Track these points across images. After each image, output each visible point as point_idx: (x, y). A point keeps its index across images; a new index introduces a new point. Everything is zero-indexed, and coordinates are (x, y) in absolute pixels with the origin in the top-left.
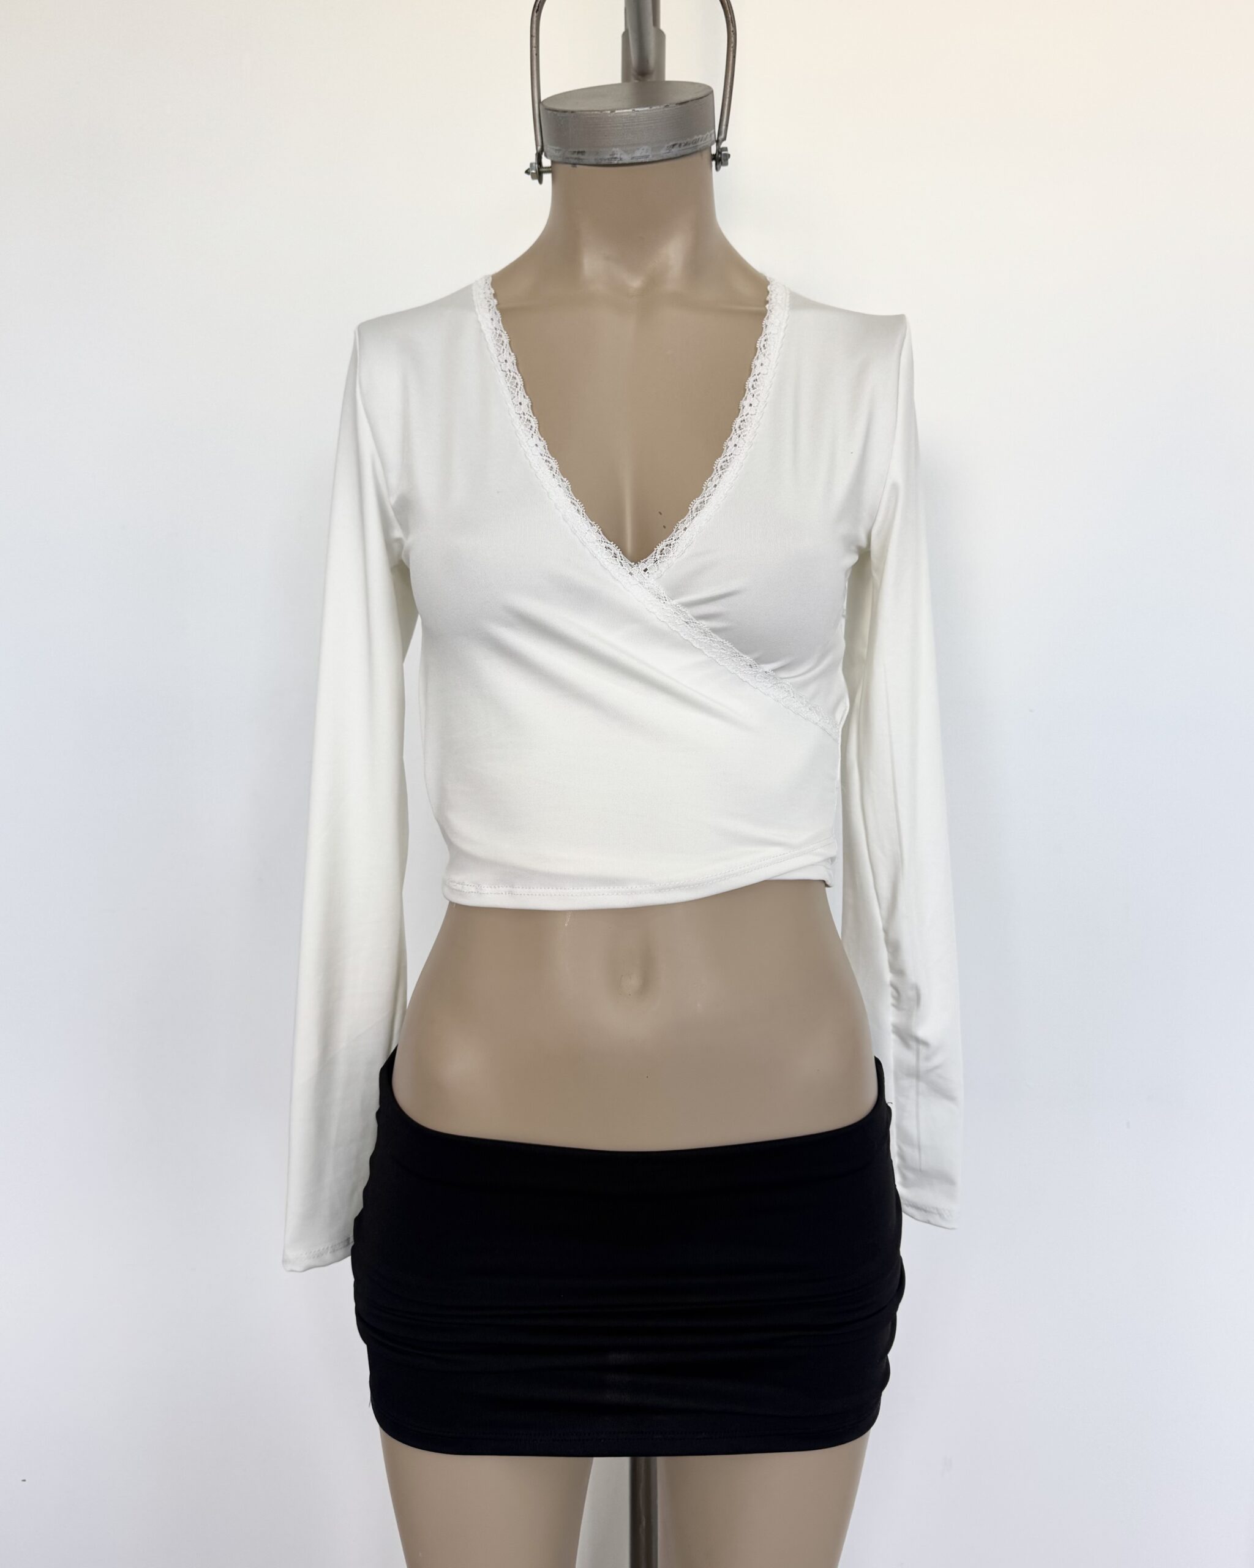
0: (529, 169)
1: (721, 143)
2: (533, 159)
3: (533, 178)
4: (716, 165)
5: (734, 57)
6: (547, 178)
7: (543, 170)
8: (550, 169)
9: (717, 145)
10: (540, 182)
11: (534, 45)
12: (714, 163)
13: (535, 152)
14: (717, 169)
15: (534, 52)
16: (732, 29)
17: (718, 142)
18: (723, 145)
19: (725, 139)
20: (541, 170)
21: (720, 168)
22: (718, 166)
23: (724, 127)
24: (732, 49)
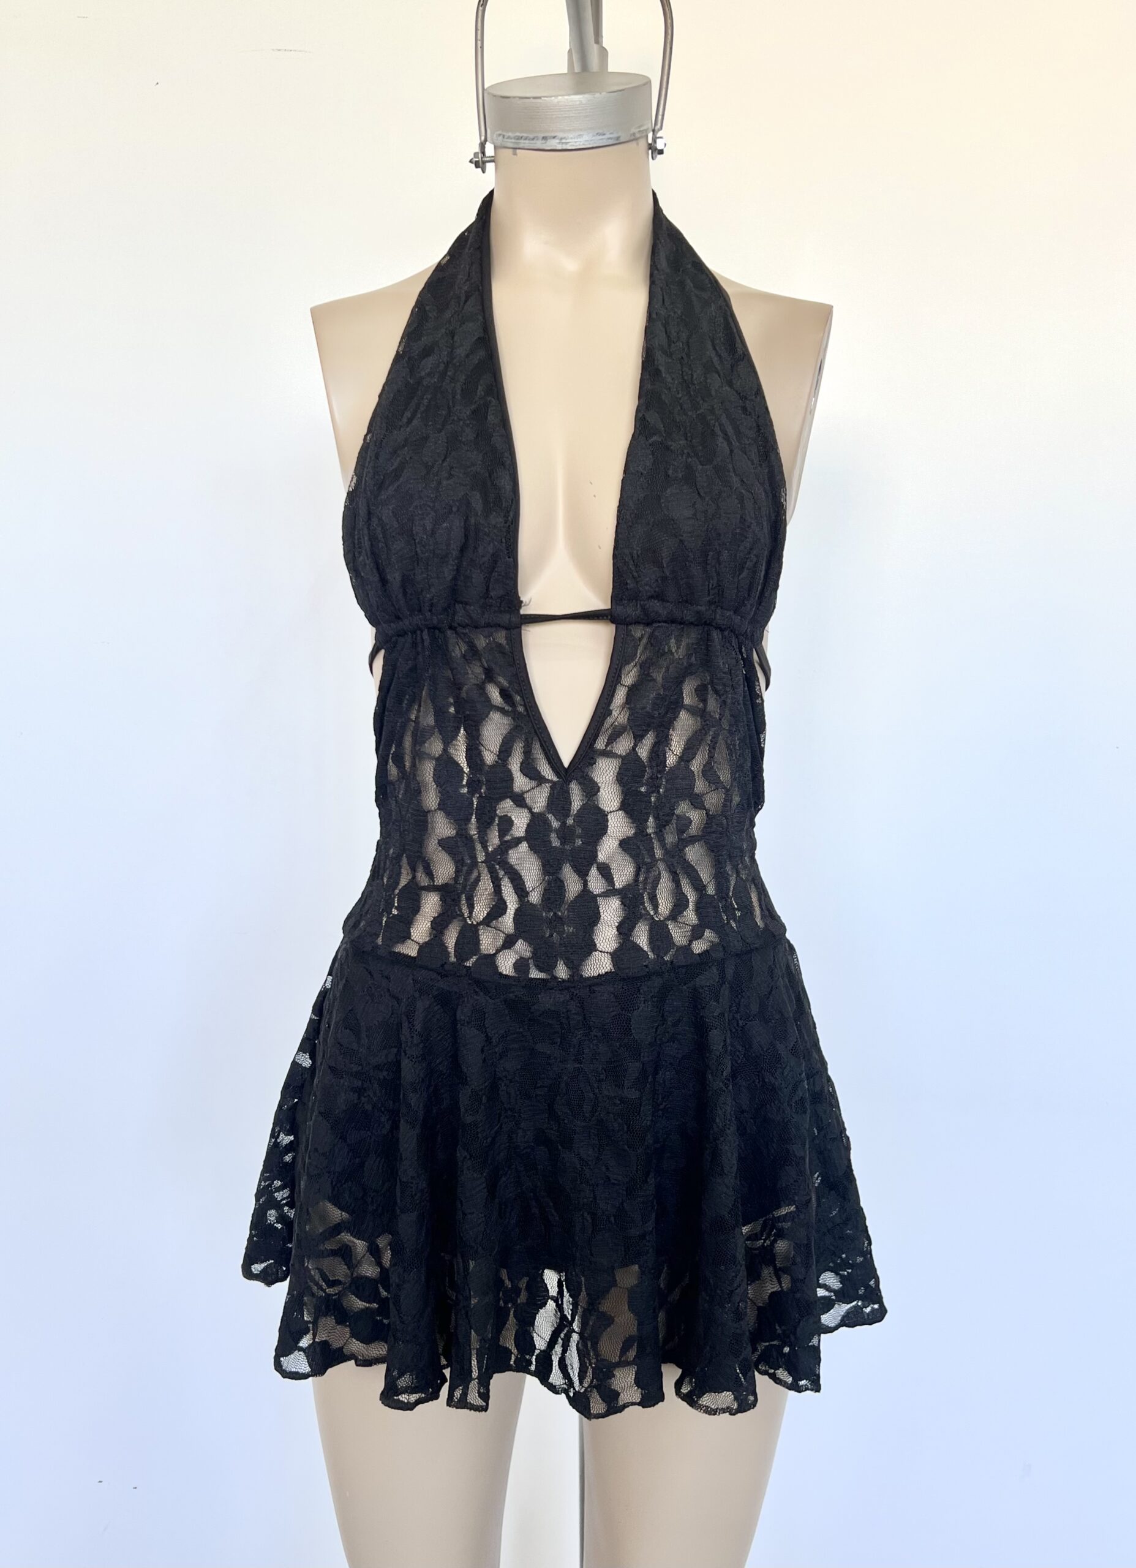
0: (471, 160)
1: (657, 133)
2: (477, 149)
3: (477, 166)
4: (652, 153)
5: (671, 48)
6: (490, 167)
7: (488, 159)
8: (493, 159)
9: (653, 134)
10: (484, 172)
11: (479, 37)
12: (650, 151)
13: (479, 142)
14: (653, 158)
15: (479, 45)
16: (669, 21)
17: (654, 131)
18: (658, 135)
19: (661, 128)
20: (483, 159)
21: (656, 157)
22: (654, 156)
23: (660, 117)
24: (669, 41)
